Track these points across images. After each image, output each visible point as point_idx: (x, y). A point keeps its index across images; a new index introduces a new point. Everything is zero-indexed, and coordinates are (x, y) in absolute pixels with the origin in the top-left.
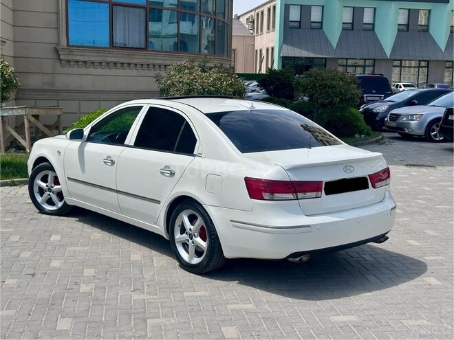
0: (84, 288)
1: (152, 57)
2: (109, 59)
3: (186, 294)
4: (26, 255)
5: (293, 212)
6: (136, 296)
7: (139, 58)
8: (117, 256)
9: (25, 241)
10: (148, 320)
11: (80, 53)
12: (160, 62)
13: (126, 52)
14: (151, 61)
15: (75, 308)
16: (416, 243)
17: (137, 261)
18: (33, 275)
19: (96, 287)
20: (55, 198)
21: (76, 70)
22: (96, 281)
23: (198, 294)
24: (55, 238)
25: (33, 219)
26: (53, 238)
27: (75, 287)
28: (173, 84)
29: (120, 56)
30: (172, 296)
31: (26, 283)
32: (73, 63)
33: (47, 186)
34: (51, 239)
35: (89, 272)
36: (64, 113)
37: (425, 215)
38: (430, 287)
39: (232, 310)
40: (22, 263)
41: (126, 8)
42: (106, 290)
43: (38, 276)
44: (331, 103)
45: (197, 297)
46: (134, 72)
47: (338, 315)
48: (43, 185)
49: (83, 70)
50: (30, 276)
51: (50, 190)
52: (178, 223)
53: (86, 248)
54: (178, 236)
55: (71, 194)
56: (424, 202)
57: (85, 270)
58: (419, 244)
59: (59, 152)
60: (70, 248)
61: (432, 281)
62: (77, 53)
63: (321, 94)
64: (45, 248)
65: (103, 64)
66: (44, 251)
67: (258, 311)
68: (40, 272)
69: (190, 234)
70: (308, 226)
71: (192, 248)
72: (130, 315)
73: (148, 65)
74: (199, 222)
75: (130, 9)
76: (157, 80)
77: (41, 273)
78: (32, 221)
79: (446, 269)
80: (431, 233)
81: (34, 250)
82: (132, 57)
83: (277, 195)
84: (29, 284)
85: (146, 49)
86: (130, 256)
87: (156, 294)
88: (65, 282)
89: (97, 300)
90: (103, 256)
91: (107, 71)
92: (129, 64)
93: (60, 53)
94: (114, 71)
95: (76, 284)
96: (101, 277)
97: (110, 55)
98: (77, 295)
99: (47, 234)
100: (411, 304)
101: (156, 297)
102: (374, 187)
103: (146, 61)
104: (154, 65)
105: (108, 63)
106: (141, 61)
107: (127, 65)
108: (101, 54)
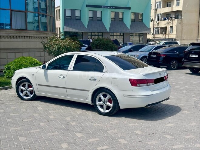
0: (73, 124)
1: (29, 33)
2: (11, 35)
3: (111, 122)
5: (147, 90)
6: (94, 125)
7: (23, 34)
8: (71, 113)
9: (29, 110)
10: (107, 131)
12: (32, 35)
13: (18, 31)
14: (28, 35)
15: (77, 130)
17: (81, 114)
19: (76, 123)
20: (29, 93)
22: (74, 121)
26: (39, 108)
28: (51, 45)
29: (15, 33)
33: (25, 89)
38: (187, 114)
39: (132, 126)
40: (38, 118)
41: (15, 12)
42: (81, 124)
45: (116, 123)
46: (21, 40)
47: (167, 124)
48: (23, 88)
50: (48, 122)
51: (27, 90)
52: (98, 98)
53: (56, 111)
54: (98, 103)
55: (38, 91)
57: (66, 118)
59: (33, 75)
60: (50, 111)
61: (186, 112)
63: (103, 47)
65: (8, 37)
69: (104, 102)
70: (152, 95)
71: (105, 107)
72: (99, 130)
73: (27, 37)
74: (108, 96)
75: (17, 12)
76: (42, 44)
77: (50, 120)
81: (37, 113)
82: (21, 33)
83: (141, 85)
84: (50, 124)
85: (26, 29)
86: (76, 112)
87: (100, 123)
88: (63, 122)
89: (82, 127)
90: (66, 113)
91: (10, 40)
92: (19, 37)
94: (13, 40)
95: (68, 122)
97: (11, 33)
99: (34, 107)
102: (166, 80)
103: (26, 35)
104: (29, 37)
105: (10, 36)
106: (24, 35)
107: (18, 37)
108: (7, 32)
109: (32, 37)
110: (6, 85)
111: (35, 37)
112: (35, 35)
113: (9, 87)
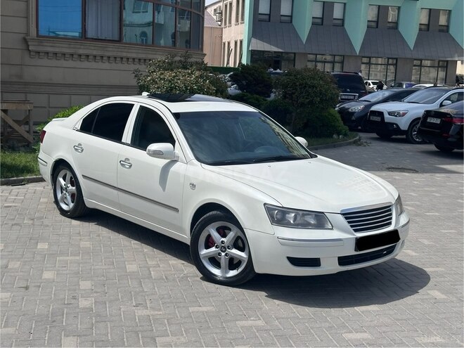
0: (84, 303)
1: (126, 50)
2: (81, 52)
3: (191, 309)
4: (14, 265)
6: (140, 312)
7: (112, 50)
8: (112, 267)
9: (10, 249)
10: (157, 339)
11: (51, 44)
12: (134, 55)
13: (100, 44)
14: (124, 54)
15: (77, 325)
16: (414, 254)
17: (133, 272)
18: (27, 288)
19: (95, 302)
21: (45, 61)
22: (95, 294)
23: (204, 309)
24: (42, 246)
25: (15, 224)
26: (40, 246)
27: (73, 301)
29: (93, 48)
30: (177, 312)
31: (21, 298)
32: (43, 54)
34: (39, 247)
35: (85, 285)
36: (34, 107)
37: (416, 223)
38: (436, 301)
39: (242, 327)
40: (13, 274)
42: (107, 306)
43: (32, 289)
44: (311, 103)
45: (203, 312)
46: (106, 65)
47: (351, 332)
49: (54, 62)
50: (24, 290)
53: (78, 258)
56: (413, 209)
57: (81, 283)
58: (416, 254)
60: (61, 258)
61: (437, 294)
62: (48, 44)
63: (302, 93)
64: (33, 258)
65: (75, 56)
66: (33, 261)
67: (269, 328)
68: (33, 284)
72: (137, 333)
73: (122, 58)
76: (136, 76)
77: (35, 286)
78: (15, 227)
79: (448, 282)
80: (426, 242)
81: (22, 260)
82: (106, 49)
84: (23, 298)
85: (120, 40)
86: (126, 267)
87: (160, 310)
88: (62, 296)
89: (100, 316)
90: (97, 267)
91: (77, 64)
92: (102, 57)
93: (29, 43)
94: (86, 64)
95: (74, 298)
96: (99, 290)
97: (82, 47)
98: (78, 310)
99: (32, 241)
100: (420, 320)
101: (161, 313)
103: (120, 54)
104: (128, 59)
105: (80, 55)
106: (115, 54)
107: (99, 58)
108: (72, 46)
109: (134, 59)
110: (15, 174)
111: (142, 61)
112: (142, 56)
113: (23, 180)
